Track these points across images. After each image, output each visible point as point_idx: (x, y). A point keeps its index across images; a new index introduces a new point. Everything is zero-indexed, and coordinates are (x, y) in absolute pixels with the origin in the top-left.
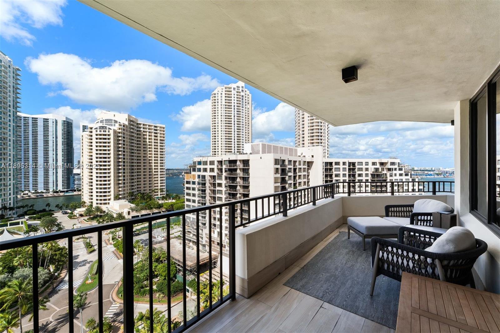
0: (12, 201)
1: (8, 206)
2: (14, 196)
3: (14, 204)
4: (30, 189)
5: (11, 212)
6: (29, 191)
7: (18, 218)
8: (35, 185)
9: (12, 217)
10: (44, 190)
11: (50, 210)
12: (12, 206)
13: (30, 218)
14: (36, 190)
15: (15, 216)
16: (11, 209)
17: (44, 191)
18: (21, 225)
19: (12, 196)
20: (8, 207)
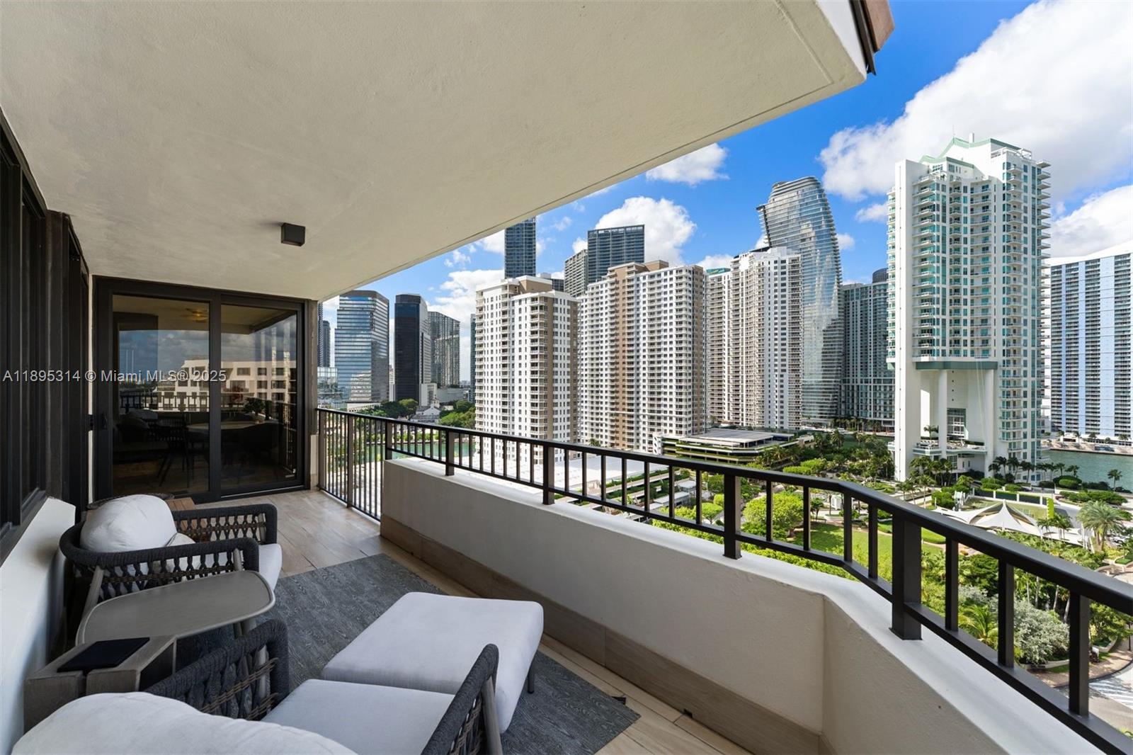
0: (1029, 451)
1: (1020, 459)
2: (1035, 440)
3: (1033, 457)
4: (1079, 430)
5: (1025, 473)
6: (1078, 434)
7: (1040, 489)
8: (1093, 421)
9: (1029, 485)
10: (1116, 435)
11: (1121, 488)
12: (1029, 460)
13: (1065, 496)
14: (1093, 435)
15: (1035, 483)
16: (1026, 466)
17: (1116, 439)
18: (1041, 505)
19: (1029, 440)
20: (1020, 462)
